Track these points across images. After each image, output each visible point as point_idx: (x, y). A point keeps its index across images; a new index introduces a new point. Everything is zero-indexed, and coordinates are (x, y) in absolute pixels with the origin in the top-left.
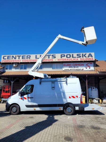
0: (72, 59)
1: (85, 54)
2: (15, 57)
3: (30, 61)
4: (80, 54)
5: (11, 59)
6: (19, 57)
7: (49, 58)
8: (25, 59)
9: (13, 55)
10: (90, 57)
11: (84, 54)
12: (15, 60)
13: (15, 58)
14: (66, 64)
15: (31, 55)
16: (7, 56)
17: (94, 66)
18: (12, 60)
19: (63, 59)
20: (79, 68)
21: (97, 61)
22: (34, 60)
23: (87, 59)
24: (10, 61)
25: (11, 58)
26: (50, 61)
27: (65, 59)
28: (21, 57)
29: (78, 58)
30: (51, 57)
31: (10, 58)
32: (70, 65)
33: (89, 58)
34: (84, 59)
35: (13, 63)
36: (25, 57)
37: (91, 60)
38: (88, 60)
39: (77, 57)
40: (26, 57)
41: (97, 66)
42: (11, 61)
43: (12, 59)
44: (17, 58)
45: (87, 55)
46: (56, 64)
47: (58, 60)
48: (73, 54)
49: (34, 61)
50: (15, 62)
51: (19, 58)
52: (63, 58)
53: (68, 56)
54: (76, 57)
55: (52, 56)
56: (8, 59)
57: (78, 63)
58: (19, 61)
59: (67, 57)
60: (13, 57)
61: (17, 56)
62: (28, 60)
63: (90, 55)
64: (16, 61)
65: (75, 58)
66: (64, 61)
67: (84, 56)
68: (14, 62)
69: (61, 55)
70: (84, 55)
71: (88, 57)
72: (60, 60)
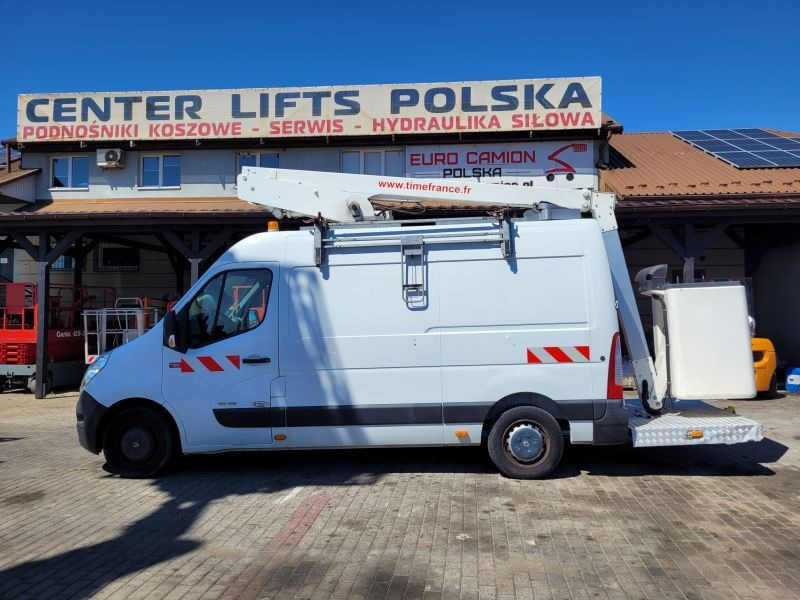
0: (464, 123)
1: (547, 88)
2: (102, 106)
3: (196, 130)
4: (514, 88)
5: (79, 122)
6: (128, 103)
7: (317, 111)
8: (166, 117)
9: (88, 95)
10: (575, 108)
11: (538, 84)
12: (104, 128)
13: (105, 116)
14: (428, 151)
15: (205, 95)
16: (52, 97)
17: (597, 166)
18: (81, 127)
19: (403, 120)
21: (619, 131)
22: (221, 125)
23: (552, 120)
24: (70, 134)
25: (78, 114)
26: (325, 133)
27: (417, 118)
28: (140, 109)
29: (497, 113)
30: (329, 105)
31: (73, 110)
32: (452, 158)
33: (566, 112)
34: (539, 118)
35: (93, 147)
36: (166, 108)
37: (579, 126)
38: (560, 127)
39: (495, 108)
40: (172, 104)
41: (618, 161)
42: (81, 132)
43: (85, 117)
44: (118, 109)
45: (555, 96)
46: (362, 151)
47: (375, 124)
48: (466, 84)
49: (225, 133)
50: (106, 138)
51: (128, 115)
52: (405, 111)
53: (440, 100)
54: (484, 108)
55: (340, 98)
56: (57, 117)
57: (497, 148)
58: (132, 131)
59: (430, 106)
60: (88, 103)
61: (118, 100)
62: (187, 129)
63: (575, 94)
64: (110, 135)
65: (479, 114)
66: (412, 131)
67: (536, 102)
68: (99, 138)
69: (395, 94)
70: (536, 90)
71: (564, 104)
72: (387, 125)
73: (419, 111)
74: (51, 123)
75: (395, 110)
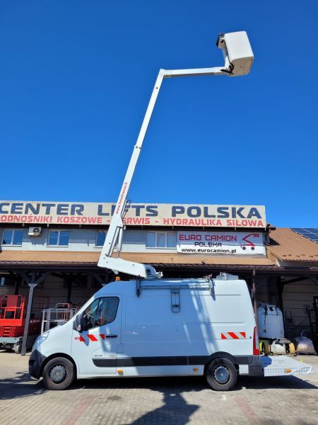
0: (205, 222)
1: (241, 209)
2: (35, 207)
3: (80, 220)
4: (227, 208)
5: (23, 214)
6: (48, 207)
7: (138, 214)
8: (67, 214)
9: (29, 202)
10: (254, 218)
11: (238, 207)
12: (35, 217)
13: (36, 212)
14: (187, 234)
15: (86, 205)
16: (11, 203)
17: (265, 244)
18: (24, 217)
19: (178, 220)
20: (224, 247)
21: (274, 229)
22: (92, 218)
23: (245, 223)
24: (18, 220)
25: (23, 211)
26: (141, 224)
27: (183, 219)
28: (54, 210)
29: (220, 219)
30: (143, 212)
31: (21, 209)
32: (199, 238)
33: (250, 220)
34: (239, 222)
35: (28, 226)
36: (67, 210)
37: (256, 227)
38: (248, 226)
39: (219, 216)
40: (70, 208)
41: (273, 243)
42: (24, 219)
43: (26, 212)
44: (43, 210)
45: (245, 213)
46: (156, 232)
47: (165, 221)
48: (206, 206)
49: (94, 222)
50: (36, 222)
51: (48, 212)
52: (178, 216)
53: (194, 212)
54: (214, 216)
55: (148, 209)
56: (13, 211)
57: (220, 234)
58: (49, 219)
59: (190, 214)
60: (29, 206)
61: (43, 205)
62: (76, 219)
63: (254, 213)
64: (38, 221)
65: (212, 219)
66: (181, 225)
67: (237, 215)
68: (32, 222)
69: (174, 208)
70: (237, 210)
71: (249, 216)
72: (170, 222)
73: (185, 216)
74: (9, 214)
75: (174, 215)
